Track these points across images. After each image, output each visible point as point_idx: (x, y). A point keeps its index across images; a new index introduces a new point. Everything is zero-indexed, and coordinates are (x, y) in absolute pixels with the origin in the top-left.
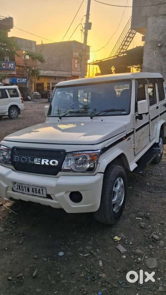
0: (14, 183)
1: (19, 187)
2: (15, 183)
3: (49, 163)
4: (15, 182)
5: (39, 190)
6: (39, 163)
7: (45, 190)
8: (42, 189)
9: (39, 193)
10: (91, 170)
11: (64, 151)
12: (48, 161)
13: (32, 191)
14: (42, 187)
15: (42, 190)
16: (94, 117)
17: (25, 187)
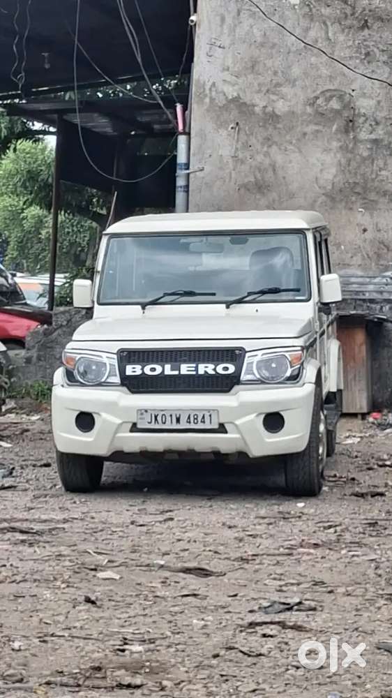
0: (143, 411)
1: (156, 417)
2: (146, 411)
3: (215, 370)
4: (146, 408)
5: (203, 417)
6: (194, 373)
7: (216, 416)
8: (209, 414)
9: (202, 422)
10: (295, 378)
11: (241, 349)
12: (212, 366)
13: (187, 422)
14: (209, 411)
15: (210, 416)
16: (234, 305)
17: (171, 416)
